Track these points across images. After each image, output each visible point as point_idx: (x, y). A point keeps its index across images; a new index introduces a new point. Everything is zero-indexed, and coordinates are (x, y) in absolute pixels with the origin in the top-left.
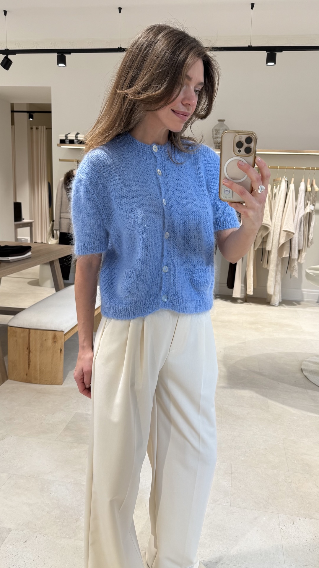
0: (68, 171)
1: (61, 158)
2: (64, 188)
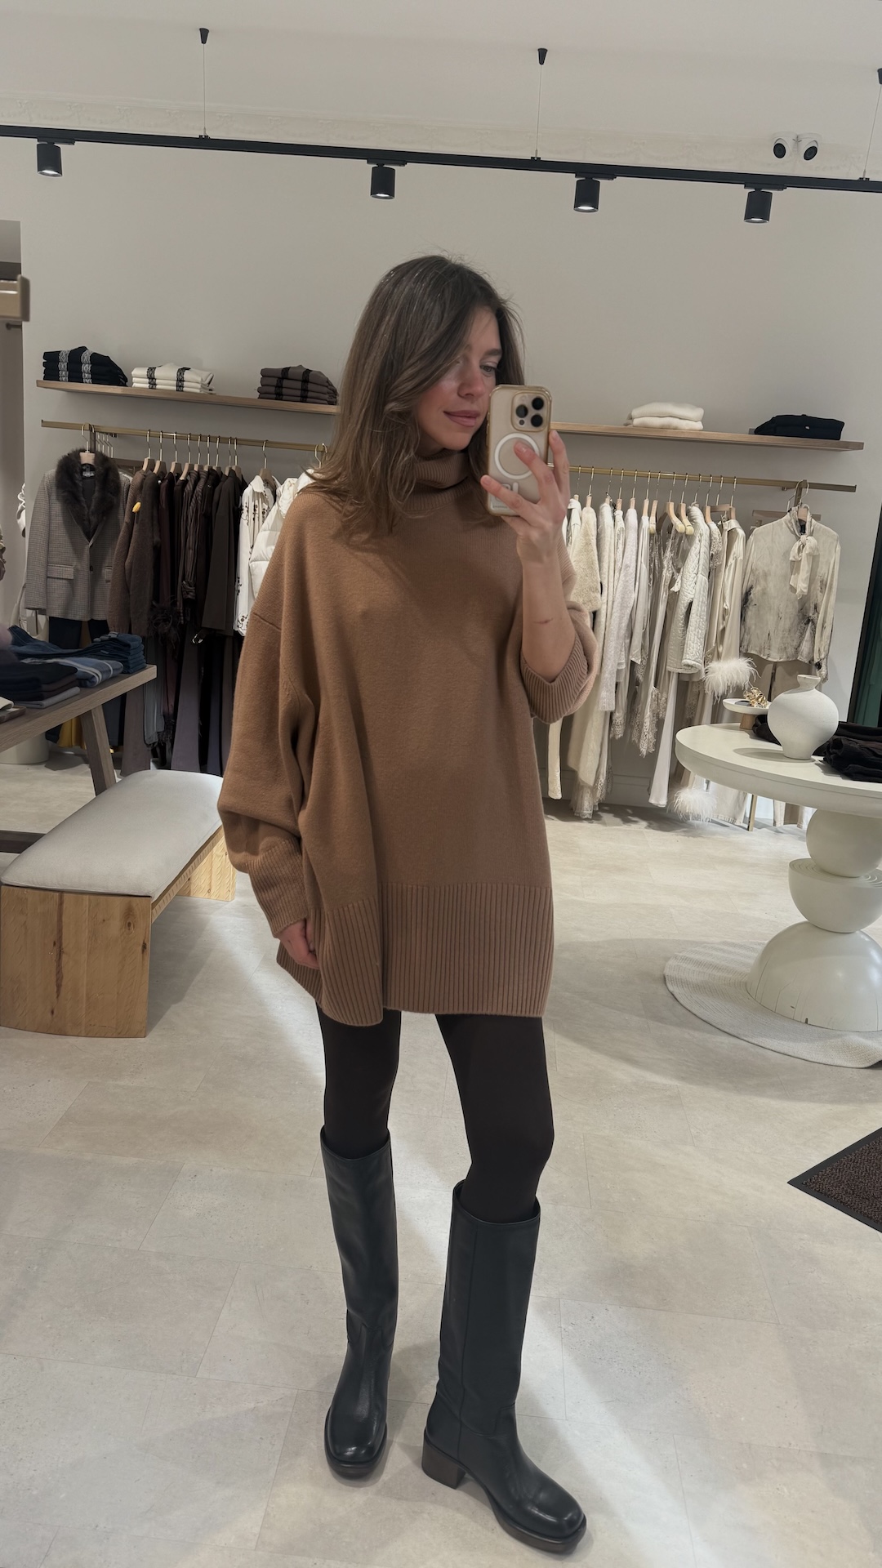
0: (65, 454)
2: (54, 497)
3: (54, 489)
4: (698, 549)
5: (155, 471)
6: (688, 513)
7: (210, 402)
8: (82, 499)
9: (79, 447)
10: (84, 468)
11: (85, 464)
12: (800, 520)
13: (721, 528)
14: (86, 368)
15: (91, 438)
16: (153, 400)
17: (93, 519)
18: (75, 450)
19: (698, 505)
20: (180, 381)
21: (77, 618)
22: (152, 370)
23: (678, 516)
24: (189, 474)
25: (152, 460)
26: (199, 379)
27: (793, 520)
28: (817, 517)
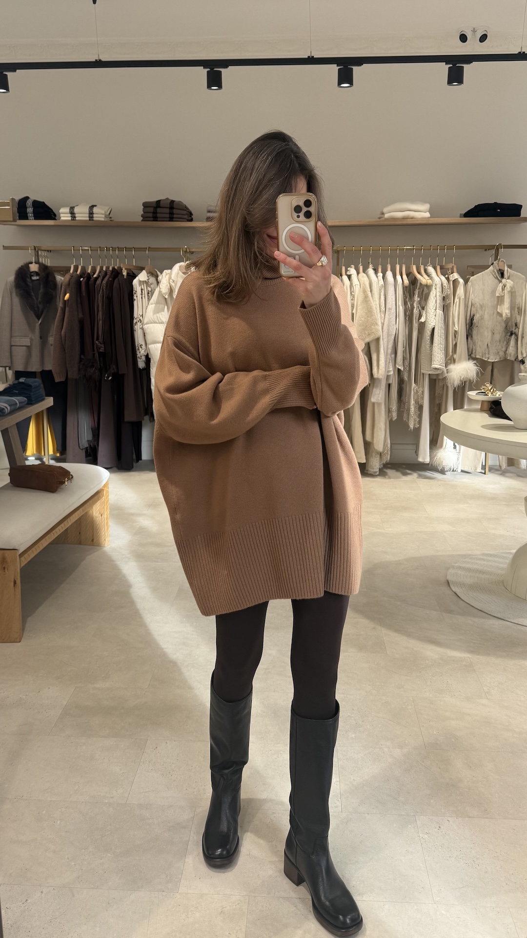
0: (20, 266)
1: (5, 245)
2: (14, 294)
3: (14, 289)
4: (434, 295)
5: (78, 272)
6: (426, 271)
7: (111, 226)
8: (33, 294)
9: (28, 261)
10: (32, 274)
11: (32, 272)
12: (500, 269)
13: (448, 279)
14: (30, 210)
15: (35, 254)
16: (74, 227)
17: (41, 306)
18: (25, 263)
19: (431, 265)
20: (91, 214)
21: (33, 370)
22: (72, 208)
23: (419, 273)
24: (100, 272)
25: (76, 265)
26: (103, 212)
27: (495, 270)
28: (510, 267)
